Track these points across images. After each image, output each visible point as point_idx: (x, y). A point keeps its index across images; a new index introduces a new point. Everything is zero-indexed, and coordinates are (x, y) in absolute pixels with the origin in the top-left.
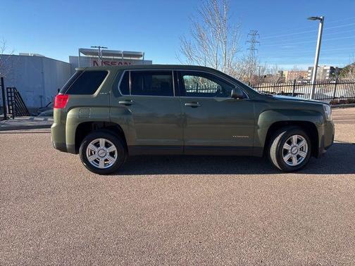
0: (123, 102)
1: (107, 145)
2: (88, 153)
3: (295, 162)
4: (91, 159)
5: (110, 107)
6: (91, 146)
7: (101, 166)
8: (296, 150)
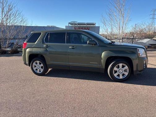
0: (45, 46)
1: (40, 64)
2: (33, 67)
3: (121, 77)
4: (35, 69)
5: (40, 48)
6: (34, 64)
7: (38, 72)
8: (121, 71)
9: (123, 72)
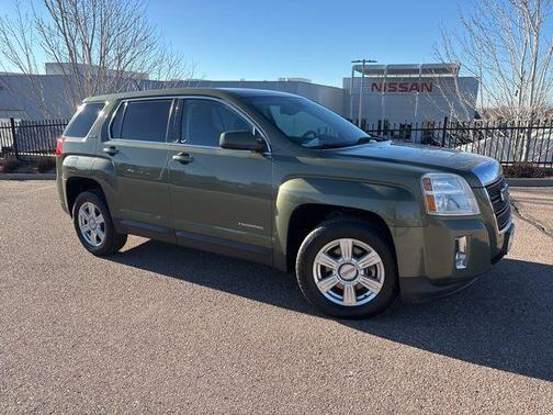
0: (107, 150)
1: (97, 214)
2: (80, 222)
5: (96, 156)
7: (93, 241)
8: (351, 270)
9: (360, 279)
